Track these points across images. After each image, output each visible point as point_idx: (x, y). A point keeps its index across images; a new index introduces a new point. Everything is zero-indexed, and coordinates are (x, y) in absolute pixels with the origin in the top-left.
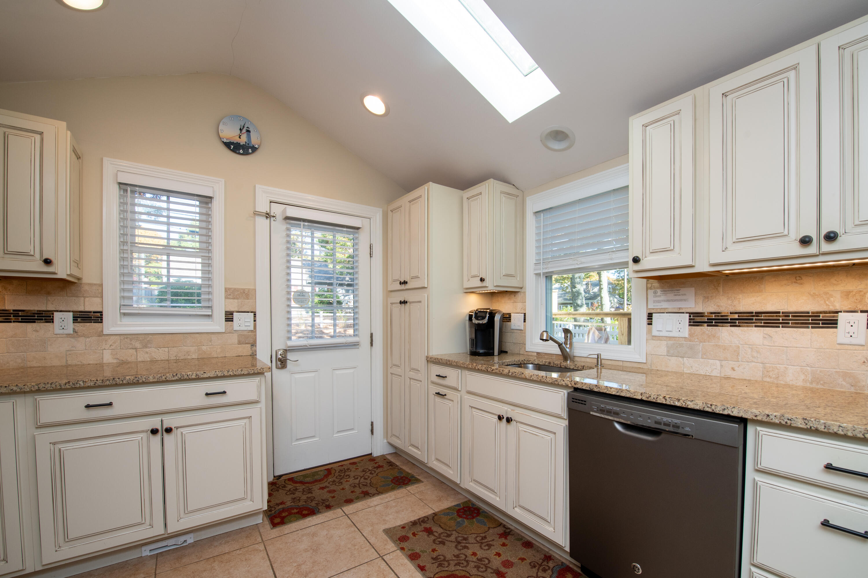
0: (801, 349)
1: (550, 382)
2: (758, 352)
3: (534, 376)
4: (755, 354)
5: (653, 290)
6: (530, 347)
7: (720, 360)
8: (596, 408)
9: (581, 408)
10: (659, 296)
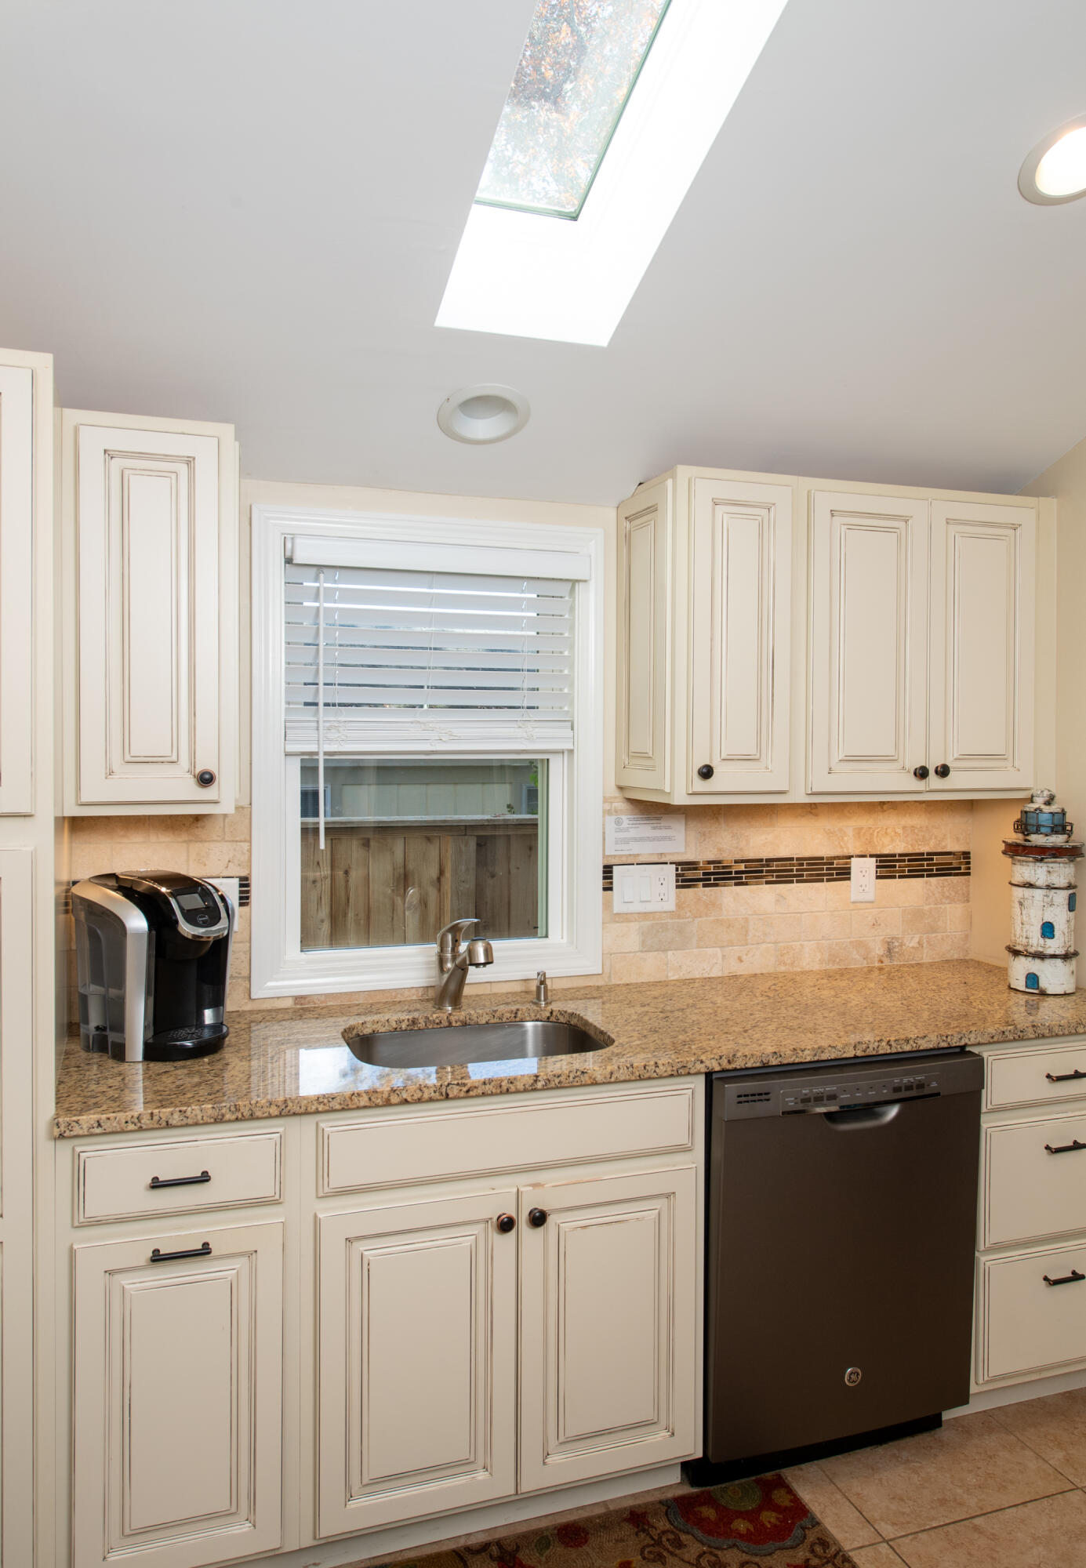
0: (817, 913)
1: (665, 1073)
2: (769, 925)
4: (767, 929)
5: (614, 818)
6: (270, 984)
7: (721, 947)
8: (793, 1099)
9: (761, 1109)
10: (627, 830)
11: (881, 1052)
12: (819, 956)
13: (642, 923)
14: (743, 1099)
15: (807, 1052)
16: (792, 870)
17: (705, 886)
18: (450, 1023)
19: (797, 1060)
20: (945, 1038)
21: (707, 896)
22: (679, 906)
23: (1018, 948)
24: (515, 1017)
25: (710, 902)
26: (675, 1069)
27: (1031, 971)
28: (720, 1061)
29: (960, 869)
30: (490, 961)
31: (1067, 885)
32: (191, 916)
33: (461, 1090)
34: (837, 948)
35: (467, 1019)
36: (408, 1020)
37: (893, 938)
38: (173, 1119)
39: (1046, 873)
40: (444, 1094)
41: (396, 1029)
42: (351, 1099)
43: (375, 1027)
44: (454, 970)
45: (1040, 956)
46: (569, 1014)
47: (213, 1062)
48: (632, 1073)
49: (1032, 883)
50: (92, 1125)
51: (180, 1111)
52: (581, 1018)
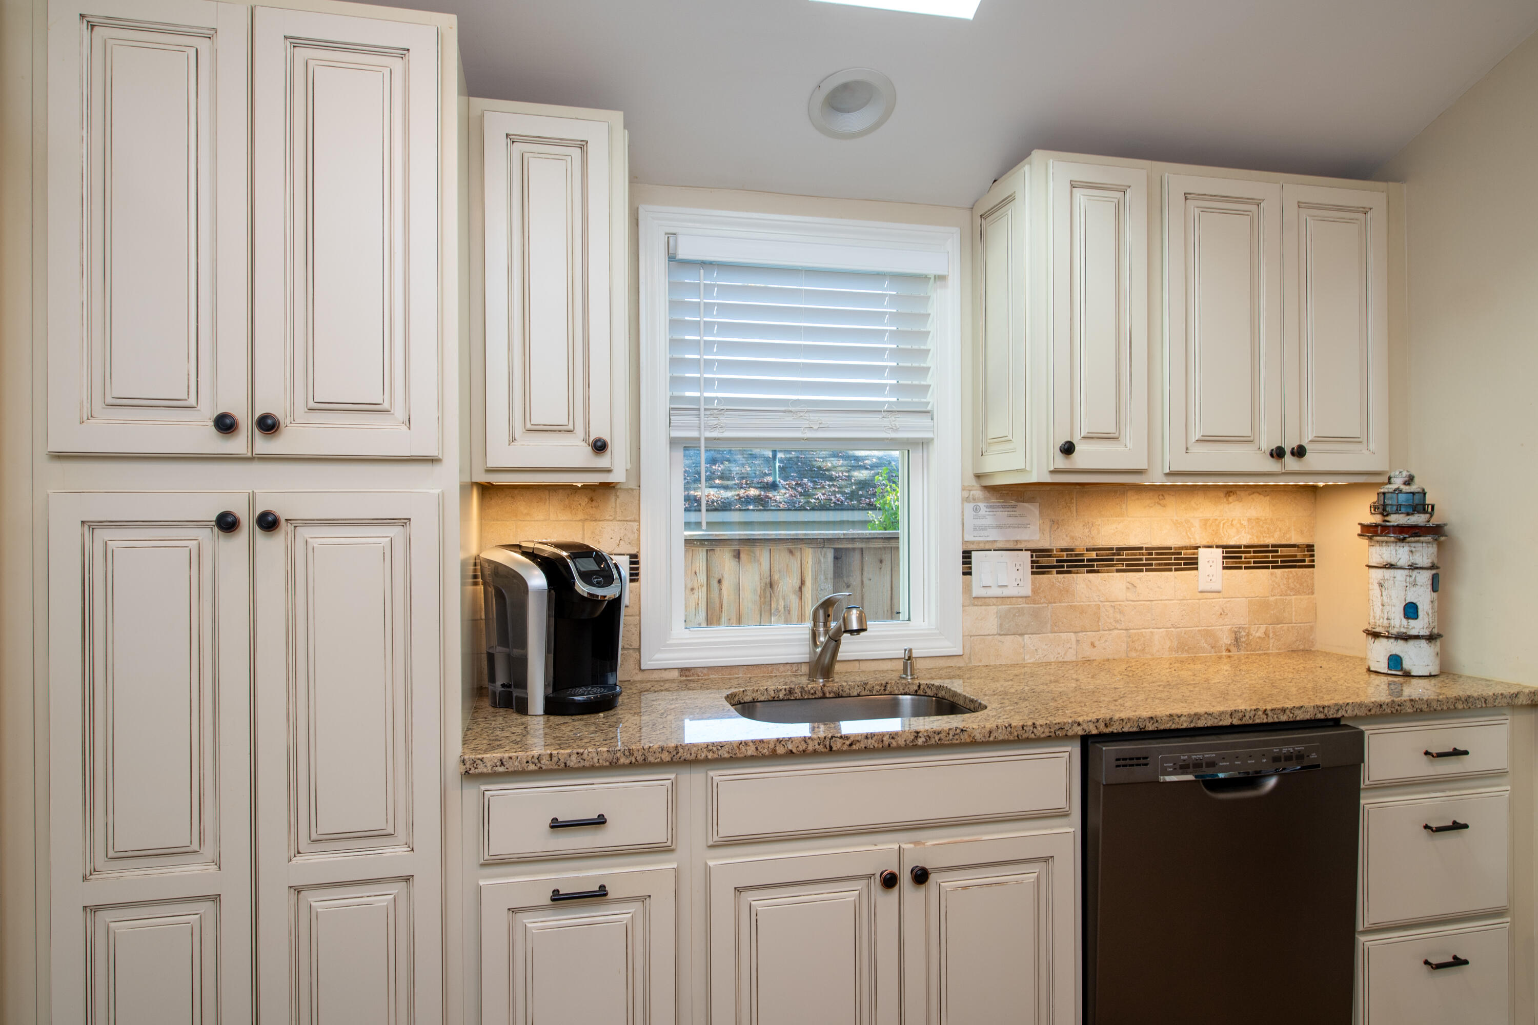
0: (1166, 602)
1: (1043, 736)
2: (1121, 612)
3: (1000, 731)
4: (1118, 616)
5: (972, 505)
6: (657, 656)
7: (1075, 632)
8: (1172, 764)
9: (1139, 774)
10: (984, 517)
11: (1258, 721)
12: (1168, 643)
13: (1000, 607)
14: (1121, 762)
15: (1183, 719)
16: (1141, 560)
17: (1058, 573)
18: (824, 694)
19: (1173, 727)
20: (1321, 709)
21: (1060, 582)
22: (1034, 591)
23: (1377, 630)
24: (885, 690)
25: (1064, 588)
26: (1052, 730)
27: (1394, 653)
28: (1096, 724)
29: (1304, 561)
30: (864, 628)
31: (1429, 565)
32: (586, 577)
33: (844, 743)
34: (1186, 636)
35: (840, 690)
36: (785, 689)
37: (1240, 628)
38: (571, 761)
39: (1407, 553)
40: (828, 746)
41: (774, 698)
42: (739, 748)
43: (755, 695)
44: (827, 642)
45: (1405, 637)
46: (936, 687)
47: (607, 716)
48: (1011, 733)
49: (1393, 563)
50: (496, 763)
51: (578, 753)
52: (948, 690)
